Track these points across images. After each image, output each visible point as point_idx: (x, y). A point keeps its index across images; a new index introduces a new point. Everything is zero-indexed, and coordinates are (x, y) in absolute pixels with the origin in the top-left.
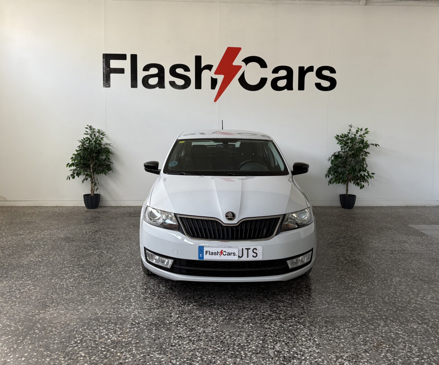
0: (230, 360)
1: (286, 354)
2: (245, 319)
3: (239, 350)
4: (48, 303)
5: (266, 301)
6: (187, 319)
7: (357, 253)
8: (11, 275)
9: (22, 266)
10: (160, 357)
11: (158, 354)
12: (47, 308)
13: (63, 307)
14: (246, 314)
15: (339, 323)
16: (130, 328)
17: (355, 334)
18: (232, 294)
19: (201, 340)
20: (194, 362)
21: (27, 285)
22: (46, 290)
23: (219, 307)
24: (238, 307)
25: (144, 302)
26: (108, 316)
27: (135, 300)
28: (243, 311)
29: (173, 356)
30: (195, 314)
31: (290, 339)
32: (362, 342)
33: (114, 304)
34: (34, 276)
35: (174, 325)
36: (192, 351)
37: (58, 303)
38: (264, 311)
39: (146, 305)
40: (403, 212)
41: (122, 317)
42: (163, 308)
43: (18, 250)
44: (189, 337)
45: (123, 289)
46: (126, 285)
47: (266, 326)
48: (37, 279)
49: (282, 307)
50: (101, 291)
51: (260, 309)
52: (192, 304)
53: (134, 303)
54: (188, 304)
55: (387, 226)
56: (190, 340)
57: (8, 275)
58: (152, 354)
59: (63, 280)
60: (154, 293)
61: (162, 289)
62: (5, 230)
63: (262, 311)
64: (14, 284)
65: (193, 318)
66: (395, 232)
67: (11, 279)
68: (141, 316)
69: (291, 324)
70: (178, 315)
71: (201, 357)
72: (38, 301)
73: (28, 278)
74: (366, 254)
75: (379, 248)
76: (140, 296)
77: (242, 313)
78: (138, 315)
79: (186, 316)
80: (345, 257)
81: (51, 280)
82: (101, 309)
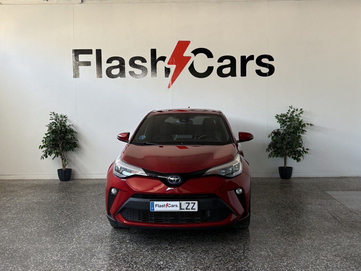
0: (125, 269)
1: (163, 266)
2: (148, 250)
3: (134, 264)
5: (169, 240)
10: (82, 267)
11: (80, 266)
13: (26, 243)
14: (150, 247)
15: (211, 251)
16: (67, 254)
17: (217, 257)
19: (111, 260)
20: (101, 269)
23: (134, 243)
24: (146, 243)
25: (82, 241)
28: (149, 245)
29: (89, 267)
31: (171, 259)
32: (219, 260)
33: (61, 242)
34: (9, 226)
35: (98, 252)
36: (103, 265)
41: (64, 248)
42: (94, 244)
44: (104, 258)
45: (70, 233)
46: (73, 231)
47: (159, 253)
48: (11, 228)
50: (54, 234)
53: (75, 241)
56: (104, 260)
58: (77, 266)
61: (99, 233)
63: (162, 245)
69: (177, 252)
70: (102, 248)
71: (107, 267)
76: (81, 237)
77: (147, 246)
78: (75, 247)
81: (21, 228)
82: (51, 244)
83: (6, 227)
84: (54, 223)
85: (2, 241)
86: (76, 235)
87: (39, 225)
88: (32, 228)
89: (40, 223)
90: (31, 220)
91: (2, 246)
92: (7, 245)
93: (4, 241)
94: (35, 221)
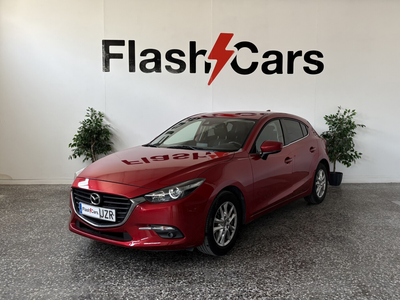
2: (233, 296)
4: (42, 281)
5: (254, 278)
6: (176, 296)
7: (342, 229)
8: (10, 252)
9: (21, 244)
12: (42, 286)
13: (57, 285)
14: (233, 290)
18: (221, 271)
21: (24, 263)
22: (42, 267)
23: (208, 284)
25: (136, 279)
26: (100, 293)
27: (127, 277)
28: (231, 288)
30: (184, 291)
33: (107, 281)
34: (31, 253)
37: (52, 281)
38: (251, 288)
39: (138, 282)
40: (387, 188)
41: (113, 294)
42: (153, 285)
43: (19, 228)
45: (116, 266)
46: (119, 262)
48: (34, 256)
49: (268, 284)
50: (95, 268)
51: (247, 285)
52: (182, 281)
53: (126, 281)
54: (178, 281)
55: (371, 202)
57: (7, 253)
59: (60, 257)
60: (145, 270)
61: (154, 266)
62: (8, 208)
63: (250, 288)
64: (11, 261)
65: (182, 295)
66: (379, 208)
67: (9, 256)
68: (132, 294)
70: (167, 293)
72: (33, 279)
73: (25, 256)
74: (351, 231)
75: (364, 225)
76: (132, 273)
77: (230, 290)
78: (129, 292)
79: (176, 294)
80: (331, 234)
81: (47, 257)
82: (94, 287)
83: (26, 255)
84: (91, 248)
85: (24, 282)
86: (125, 269)
87: (72, 252)
88: (62, 256)
89: (73, 248)
90: (60, 243)
91: (24, 290)
92: (29, 289)
93: (26, 281)
94: (66, 245)
